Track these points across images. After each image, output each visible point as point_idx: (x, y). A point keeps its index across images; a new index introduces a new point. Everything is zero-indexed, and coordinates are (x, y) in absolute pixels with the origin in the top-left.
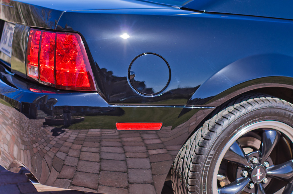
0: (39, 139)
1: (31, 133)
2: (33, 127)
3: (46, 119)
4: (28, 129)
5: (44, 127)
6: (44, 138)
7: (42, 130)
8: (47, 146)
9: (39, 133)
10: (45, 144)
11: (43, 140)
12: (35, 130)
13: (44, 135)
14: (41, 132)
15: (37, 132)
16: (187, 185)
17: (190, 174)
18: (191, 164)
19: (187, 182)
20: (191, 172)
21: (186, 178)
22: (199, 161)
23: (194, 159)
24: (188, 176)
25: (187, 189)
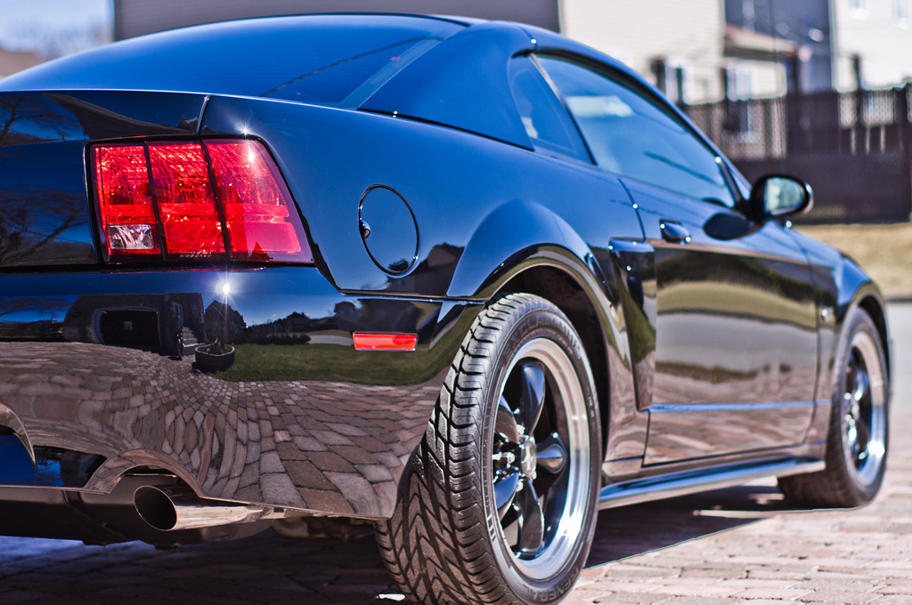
0: (186, 398)
1: (164, 388)
2: (171, 372)
3: (197, 354)
4: (156, 377)
5: (195, 373)
6: (195, 395)
7: (192, 380)
8: (198, 410)
9: (185, 385)
10: (195, 406)
11: (193, 399)
12: (176, 379)
13: (196, 391)
14: (190, 383)
15: (180, 382)
16: (447, 479)
17: (454, 451)
18: (452, 427)
19: (448, 473)
20: (455, 446)
21: (441, 465)
22: (472, 420)
23: (459, 417)
24: (448, 457)
25: (448, 489)
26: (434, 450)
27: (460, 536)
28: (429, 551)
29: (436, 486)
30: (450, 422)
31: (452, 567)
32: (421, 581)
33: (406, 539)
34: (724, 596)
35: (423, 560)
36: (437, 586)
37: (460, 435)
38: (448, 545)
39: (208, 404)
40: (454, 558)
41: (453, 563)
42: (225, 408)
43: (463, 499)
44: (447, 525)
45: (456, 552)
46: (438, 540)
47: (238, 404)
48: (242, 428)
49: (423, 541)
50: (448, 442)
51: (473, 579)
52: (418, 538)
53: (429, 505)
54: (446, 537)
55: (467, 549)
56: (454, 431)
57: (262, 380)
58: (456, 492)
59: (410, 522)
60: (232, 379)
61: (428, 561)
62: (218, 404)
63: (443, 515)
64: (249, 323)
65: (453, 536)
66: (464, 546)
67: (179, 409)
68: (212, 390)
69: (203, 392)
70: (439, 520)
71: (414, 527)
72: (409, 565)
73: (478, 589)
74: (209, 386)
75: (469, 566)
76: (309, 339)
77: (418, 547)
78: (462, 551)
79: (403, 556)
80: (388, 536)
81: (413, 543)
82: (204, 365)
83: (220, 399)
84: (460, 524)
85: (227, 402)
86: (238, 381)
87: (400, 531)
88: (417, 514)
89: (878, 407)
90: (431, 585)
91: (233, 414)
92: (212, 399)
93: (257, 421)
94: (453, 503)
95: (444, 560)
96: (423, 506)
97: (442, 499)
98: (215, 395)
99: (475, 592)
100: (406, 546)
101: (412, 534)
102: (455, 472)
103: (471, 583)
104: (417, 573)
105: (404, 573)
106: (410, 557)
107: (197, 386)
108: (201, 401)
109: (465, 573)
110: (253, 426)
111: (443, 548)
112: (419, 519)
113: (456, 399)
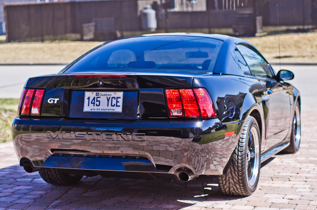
3: (193, 138)
5: (193, 142)
10: (193, 152)
16: (238, 164)
17: (240, 158)
18: (239, 152)
19: (238, 163)
20: (240, 156)
21: (236, 161)
22: (244, 150)
23: (241, 149)
24: (238, 159)
25: (238, 167)
26: (235, 157)
27: (240, 178)
28: (231, 181)
29: (235, 166)
30: (238, 151)
31: (237, 185)
32: (228, 188)
33: (226, 178)
34: (290, 187)
35: (229, 183)
36: (232, 189)
37: (241, 154)
38: (237, 180)
39: (196, 151)
40: (238, 183)
41: (237, 184)
42: (199, 152)
43: (242, 169)
44: (237, 175)
45: (239, 181)
46: (234, 179)
47: (202, 150)
48: (202, 155)
49: (230, 179)
50: (238, 155)
51: (242, 187)
52: (229, 178)
53: (233, 170)
54: (237, 178)
55: (241, 181)
56: (239, 153)
57: (206, 143)
58: (240, 167)
59: (227, 174)
60: (201, 144)
61: (231, 183)
62: (198, 151)
63: (236, 173)
64: (203, 130)
65: (238, 178)
66: (241, 180)
67: (189, 152)
68: (197, 147)
69: (195, 147)
70: (235, 174)
71: (228, 176)
72: (226, 184)
73: (242, 190)
74: (196, 145)
75: (241, 185)
76: (211, 131)
77: (229, 180)
78: (240, 181)
79: (224, 182)
80: (221, 177)
81: (227, 179)
82: (195, 140)
83: (198, 149)
84: (240, 175)
85: (200, 150)
86: (202, 144)
87: (225, 176)
88: (229, 172)
89: (298, 126)
90: (230, 188)
91: (201, 153)
92: (197, 150)
93: (204, 153)
94: (239, 170)
95: (235, 183)
96: (231, 171)
97: (236, 169)
98: (197, 148)
99: (241, 190)
100: (225, 180)
101: (228, 177)
102: (240, 163)
103: (241, 188)
104: (227, 186)
105: (224, 186)
106: (226, 182)
107: (193, 145)
108: (194, 150)
109: (240, 186)
110: (204, 154)
111: (235, 180)
112: (230, 173)
113: (240, 145)
